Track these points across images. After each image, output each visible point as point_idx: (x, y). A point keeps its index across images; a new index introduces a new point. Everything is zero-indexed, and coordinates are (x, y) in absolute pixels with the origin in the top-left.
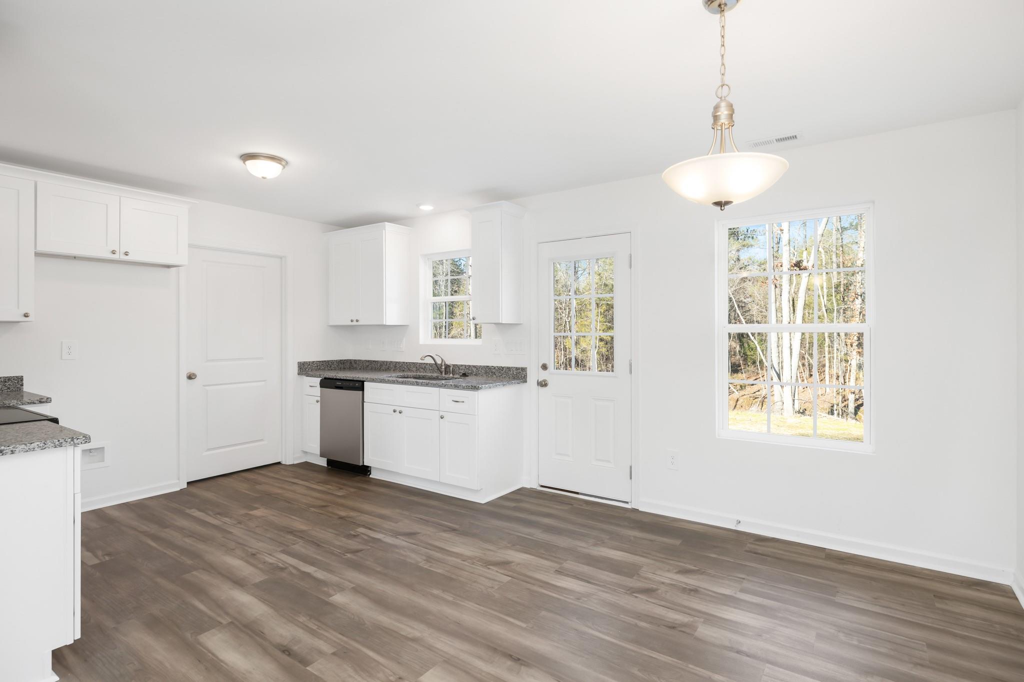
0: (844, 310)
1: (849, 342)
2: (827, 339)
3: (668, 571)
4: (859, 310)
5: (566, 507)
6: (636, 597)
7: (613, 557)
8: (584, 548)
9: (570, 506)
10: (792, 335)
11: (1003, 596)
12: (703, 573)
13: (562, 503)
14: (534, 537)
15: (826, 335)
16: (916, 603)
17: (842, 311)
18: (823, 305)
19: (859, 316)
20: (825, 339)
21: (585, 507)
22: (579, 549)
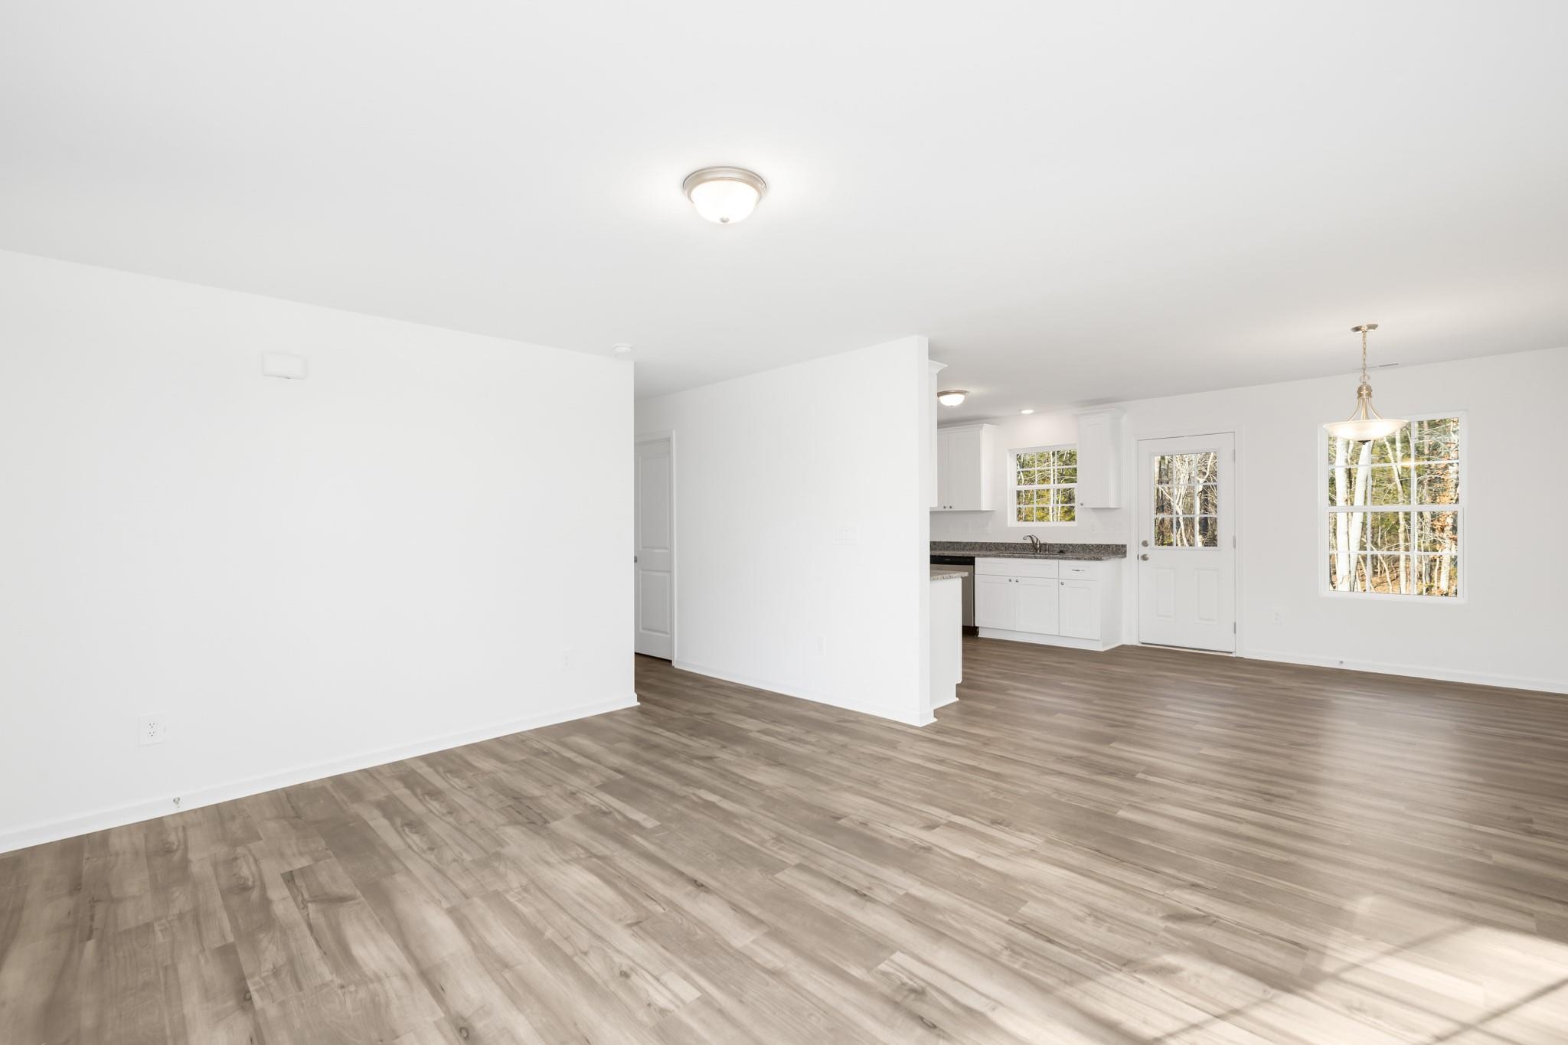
0: (1429, 481)
1: (1438, 525)
2: (1402, 522)
4: (1455, 481)
10: (1350, 516)
15: (1401, 516)
17: (1426, 482)
18: (1396, 475)
19: (1454, 490)
20: (1398, 523)
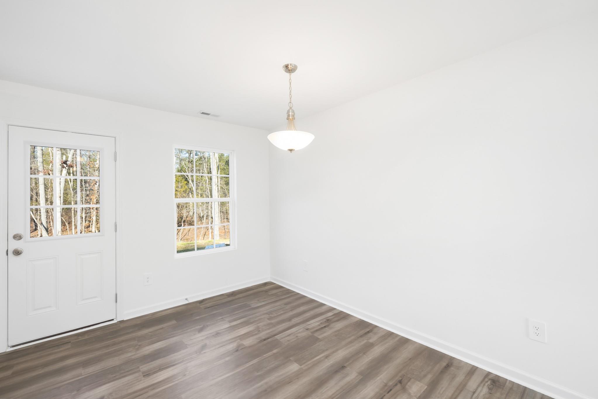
3: (194, 334)
5: (69, 346)
6: (205, 353)
7: (160, 347)
8: (134, 355)
9: (70, 344)
11: (271, 285)
12: (207, 326)
13: (58, 346)
14: (83, 375)
16: (265, 296)
21: (81, 338)
22: (133, 357)
